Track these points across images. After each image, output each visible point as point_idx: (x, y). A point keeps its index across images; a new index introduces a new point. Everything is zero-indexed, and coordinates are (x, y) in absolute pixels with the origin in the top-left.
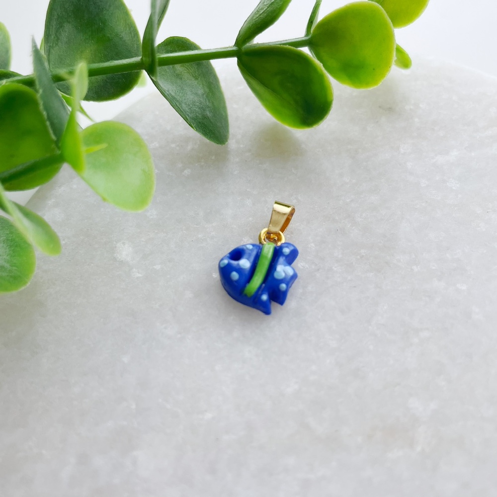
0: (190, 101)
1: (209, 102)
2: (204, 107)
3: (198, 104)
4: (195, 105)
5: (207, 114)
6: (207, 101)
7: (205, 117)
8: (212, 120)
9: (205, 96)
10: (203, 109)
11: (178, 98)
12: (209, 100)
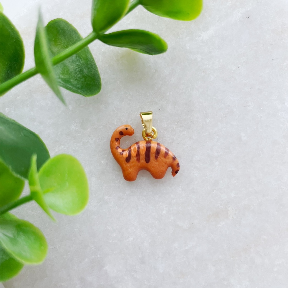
1: (82, 60)
7: (85, 77)
8: (89, 75)
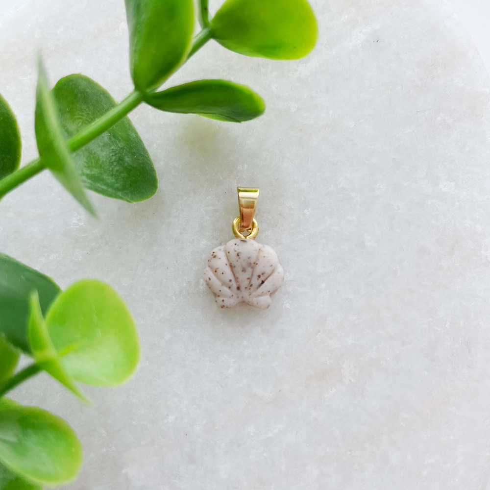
0: (106, 161)
1: (120, 141)
2: (120, 155)
3: (114, 158)
4: (112, 163)
5: (128, 163)
6: (118, 143)
8: (135, 166)
9: (112, 138)
10: (120, 160)
11: (95, 171)
12: (118, 139)
